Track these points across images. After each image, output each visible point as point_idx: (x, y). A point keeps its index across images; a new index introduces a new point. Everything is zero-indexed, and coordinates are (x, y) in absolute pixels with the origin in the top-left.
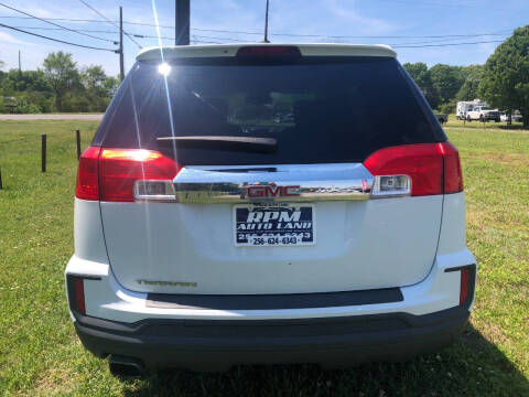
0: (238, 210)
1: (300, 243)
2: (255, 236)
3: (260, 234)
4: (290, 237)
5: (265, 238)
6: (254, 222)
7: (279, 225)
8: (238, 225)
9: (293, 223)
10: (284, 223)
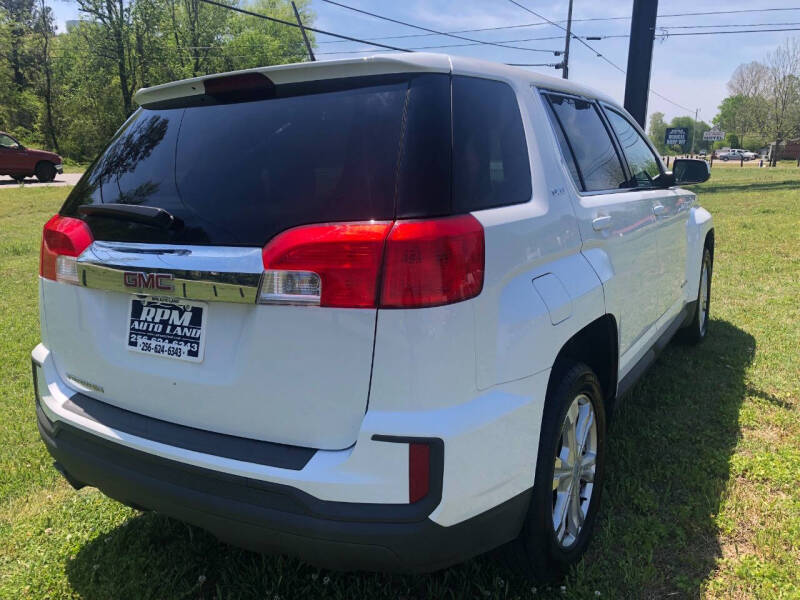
0: (134, 302)
1: (185, 357)
2: (145, 340)
3: (150, 338)
4: (176, 346)
5: (153, 343)
6: (146, 321)
7: (169, 328)
8: (132, 322)
9: (182, 327)
10: (174, 327)
